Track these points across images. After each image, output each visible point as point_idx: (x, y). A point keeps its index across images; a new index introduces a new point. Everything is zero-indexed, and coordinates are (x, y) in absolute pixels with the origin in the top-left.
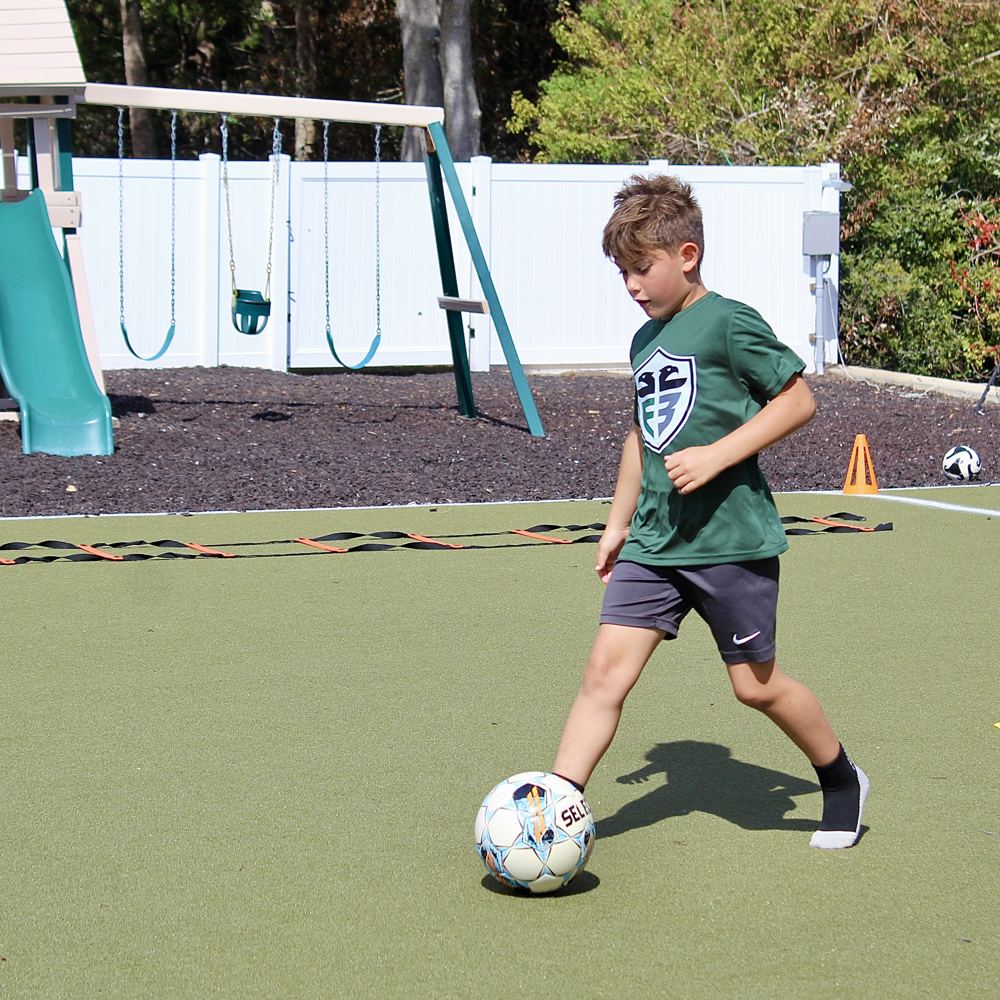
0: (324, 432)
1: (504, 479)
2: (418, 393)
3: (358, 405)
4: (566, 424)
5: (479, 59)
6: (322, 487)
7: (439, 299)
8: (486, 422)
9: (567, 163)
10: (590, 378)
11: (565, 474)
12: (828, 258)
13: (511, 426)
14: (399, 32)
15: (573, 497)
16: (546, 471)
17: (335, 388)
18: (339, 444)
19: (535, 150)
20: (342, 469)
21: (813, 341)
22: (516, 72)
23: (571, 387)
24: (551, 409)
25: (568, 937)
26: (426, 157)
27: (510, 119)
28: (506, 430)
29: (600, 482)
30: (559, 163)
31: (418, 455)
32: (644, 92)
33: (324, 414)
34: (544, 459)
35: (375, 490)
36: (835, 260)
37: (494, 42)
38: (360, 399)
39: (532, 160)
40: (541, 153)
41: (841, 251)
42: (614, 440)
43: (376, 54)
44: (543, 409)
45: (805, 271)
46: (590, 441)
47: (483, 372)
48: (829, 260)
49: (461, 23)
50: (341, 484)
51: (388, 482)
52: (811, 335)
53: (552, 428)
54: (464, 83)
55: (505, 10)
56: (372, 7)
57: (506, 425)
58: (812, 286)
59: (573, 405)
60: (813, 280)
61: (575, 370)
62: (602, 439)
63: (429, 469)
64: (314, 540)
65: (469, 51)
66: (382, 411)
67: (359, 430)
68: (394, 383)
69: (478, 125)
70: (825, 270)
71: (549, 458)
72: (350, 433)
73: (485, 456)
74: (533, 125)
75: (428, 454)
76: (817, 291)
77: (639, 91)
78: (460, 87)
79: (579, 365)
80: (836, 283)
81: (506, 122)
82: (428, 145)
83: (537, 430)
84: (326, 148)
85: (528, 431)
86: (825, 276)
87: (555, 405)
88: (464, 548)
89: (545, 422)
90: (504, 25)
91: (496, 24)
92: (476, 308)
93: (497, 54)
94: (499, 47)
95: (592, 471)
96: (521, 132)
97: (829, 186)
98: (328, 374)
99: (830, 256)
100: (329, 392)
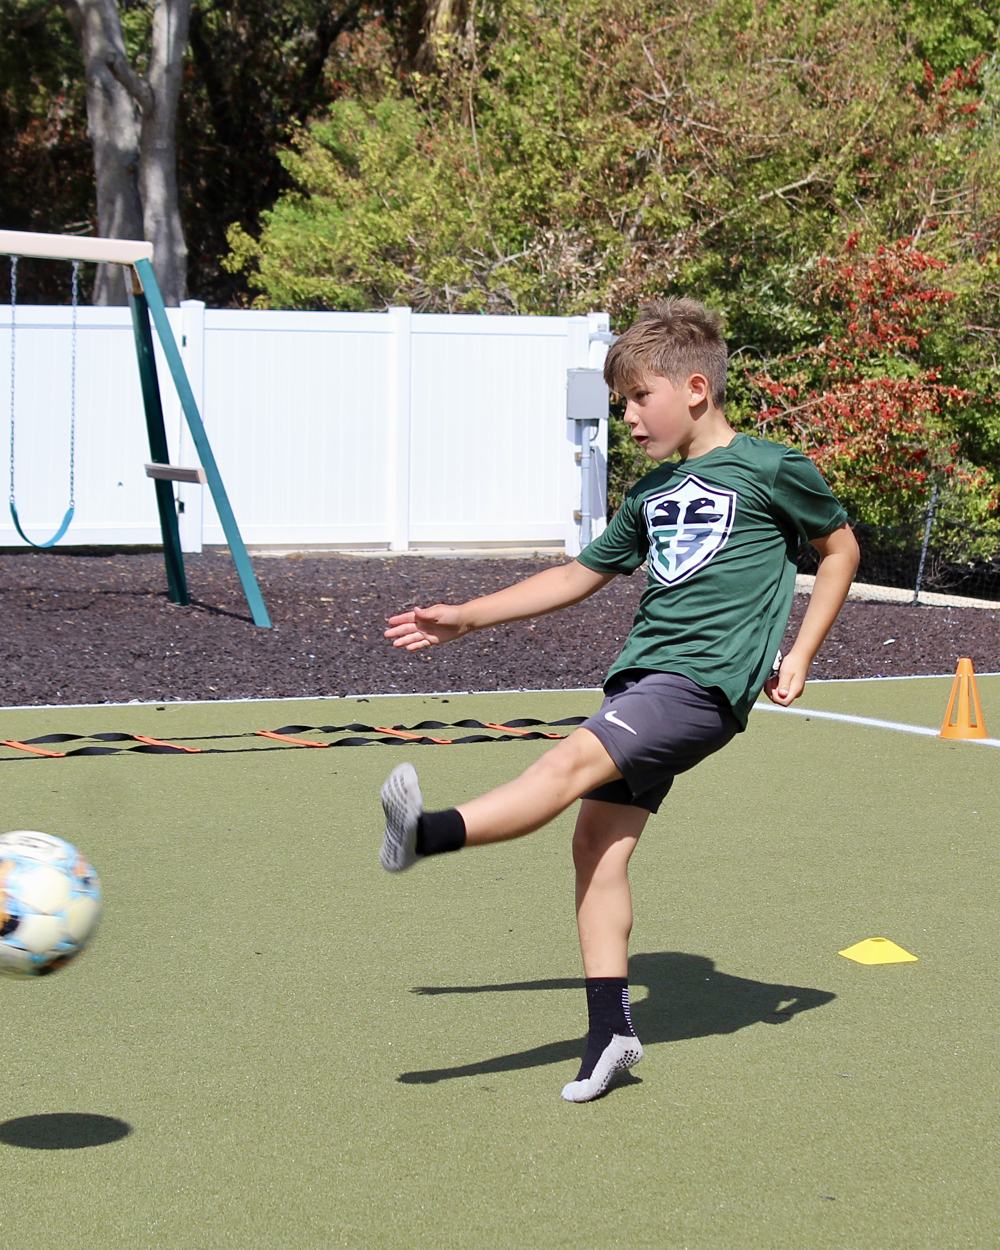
0: (11, 621)
1: (230, 675)
2: (119, 577)
3: (50, 590)
4: (296, 613)
5: (183, 188)
6: (16, 684)
7: (146, 466)
8: (202, 611)
9: (292, 309)
10: (319, 561)
11: (301, 671)
12: (595, 422)
13: (231, 615)
14: (91, 156)
15: (321, 694)
16: (277, 666)
17: (20, 571)
18: (32, 635)
19: (255, 292)
20: (37, 664)
21: (578, 519)
22: (226, 204)
23: (298, 571)
24: (277, 597)
25: (368, 1197)
26: (132, 299)
27: (226, 256)
28: (225, 620)
29: (343, 680)
30: (283, 309)
31: (125, 647)
32: (385, 229)
33: (10, 600)
34: (274, 653)
35: (79, 688)
36: (604, 425)
37: (201, 169)
38: (51, 584)
39: (249, 305)
40: (261, 297)
41: (610, 415)
42: (354, 631)
43: (61, 182)
44: (267, 595)
45: (569, 438)
46: (324, 632)
47: (194, 553)
48: (597, 426)
49: (165, 146)
50: (38, 681)
51: (93, 679)
52: (576, 513)
53: (279, 618)
54: (168, 216)
55: (214, 132)
56: (55, 126)
57: (225, 614)
58: (577, 454)
59: (302, 591)
60: (578, 449)
61: (302, 551)
62: (339, 630)
63: (140, 664)
64: (24, 743)
65: (173, 179)
66: (78, 598)
67: (54, 619)
68: (90, 565)
69: (184, 266)
70: (592, 437)
71: (280, 652)
72: (44, 623)
73: (205, 650)
74: (253, 263)
75: (137, 647)
76: (583, 461)
77: (380, 228)
78: (163, 219)
79: (306, 546)
80: (604, 451)
81: (220, 260)
82: (134, 286)
83: (262, 620)
84: (14, 288)
85: (251, 621)
86: (593, 444)
87: (281, 591)
88: (202, 752)
89: (271, 611)
90: (214, 149)
91: (203, 148)
92: (190, 476)
93: (203, 182)
94: (207, 176)
95: (331, 667)
96: (240, 272)
97: (597, 339)
98: (11, 554)
99: (598, 420)
100: (13, 575)
